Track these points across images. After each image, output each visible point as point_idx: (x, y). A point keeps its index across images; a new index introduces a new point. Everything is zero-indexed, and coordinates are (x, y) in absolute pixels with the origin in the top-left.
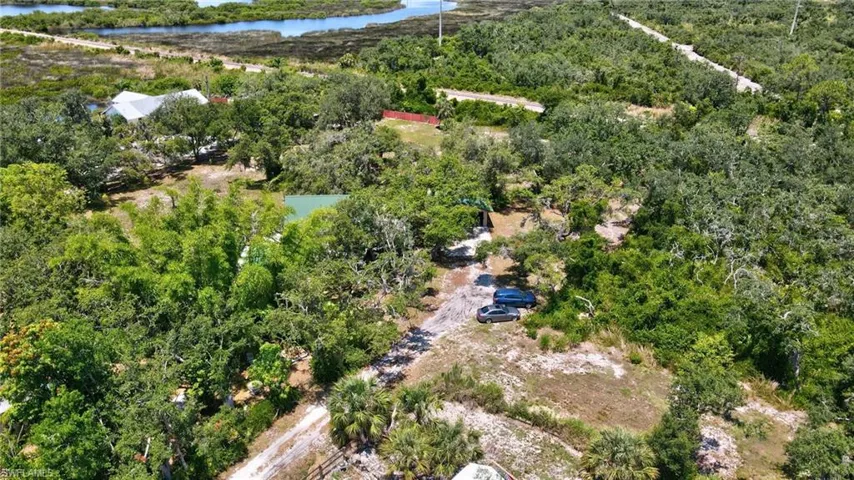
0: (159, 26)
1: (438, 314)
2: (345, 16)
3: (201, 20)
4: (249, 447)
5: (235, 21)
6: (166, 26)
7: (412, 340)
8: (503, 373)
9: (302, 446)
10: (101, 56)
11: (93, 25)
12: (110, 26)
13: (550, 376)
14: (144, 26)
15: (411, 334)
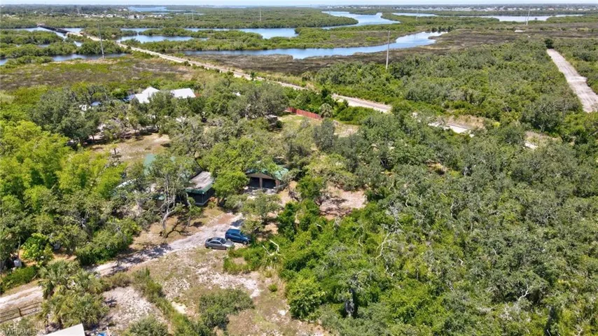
0: (227, 50)
1: (189, 237)
2: (347, 47)
3: (253, 47)
4: (6, 292)
5: (274, 48)
6: (231, 50)
7: (157, 250)
8: (184, 280)
9: (31, 297)
10: (174, 67)
11: (191, 49)
12: (200, 50)
13: (210, 288)
14: (219, 50)
15: (159, 247)
